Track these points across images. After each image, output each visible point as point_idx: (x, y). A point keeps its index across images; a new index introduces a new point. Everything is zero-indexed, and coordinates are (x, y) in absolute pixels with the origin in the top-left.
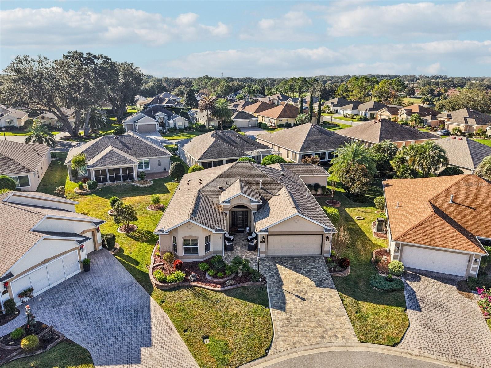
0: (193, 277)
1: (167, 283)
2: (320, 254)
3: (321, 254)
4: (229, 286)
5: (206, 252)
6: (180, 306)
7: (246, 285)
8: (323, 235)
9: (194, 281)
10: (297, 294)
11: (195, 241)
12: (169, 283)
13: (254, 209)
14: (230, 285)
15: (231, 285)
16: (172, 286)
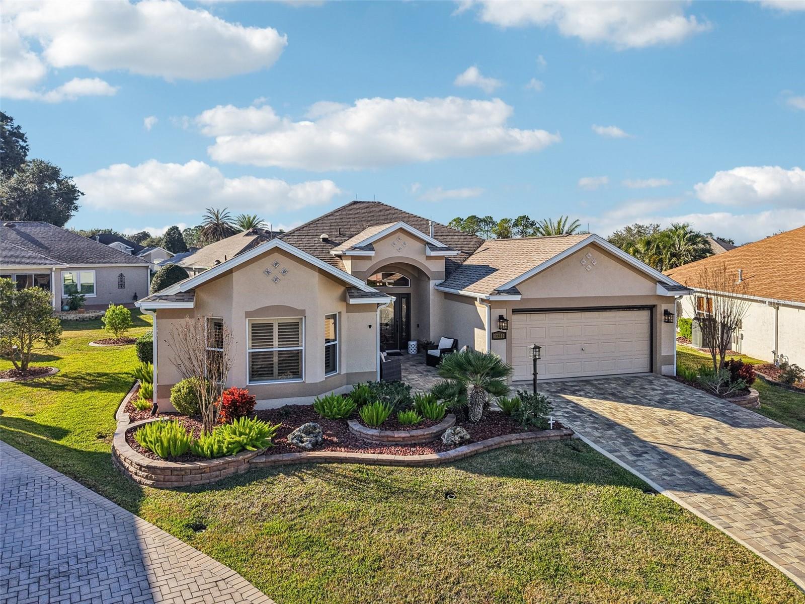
0: (307, 432)
1: (201, 457)
2: (648, 369)
3: (651, 371)
4: (456, 446)
5: (326, 373)
6: (291, 528)
7: (513, 443)
8: (651, 308)
9: (316, 446)
10: (701, 447)
11: (291, 331)
12: (213, 456)
13: (437, 275)
14: (461, 444)
15: (465, 441)
16: (225, 468)
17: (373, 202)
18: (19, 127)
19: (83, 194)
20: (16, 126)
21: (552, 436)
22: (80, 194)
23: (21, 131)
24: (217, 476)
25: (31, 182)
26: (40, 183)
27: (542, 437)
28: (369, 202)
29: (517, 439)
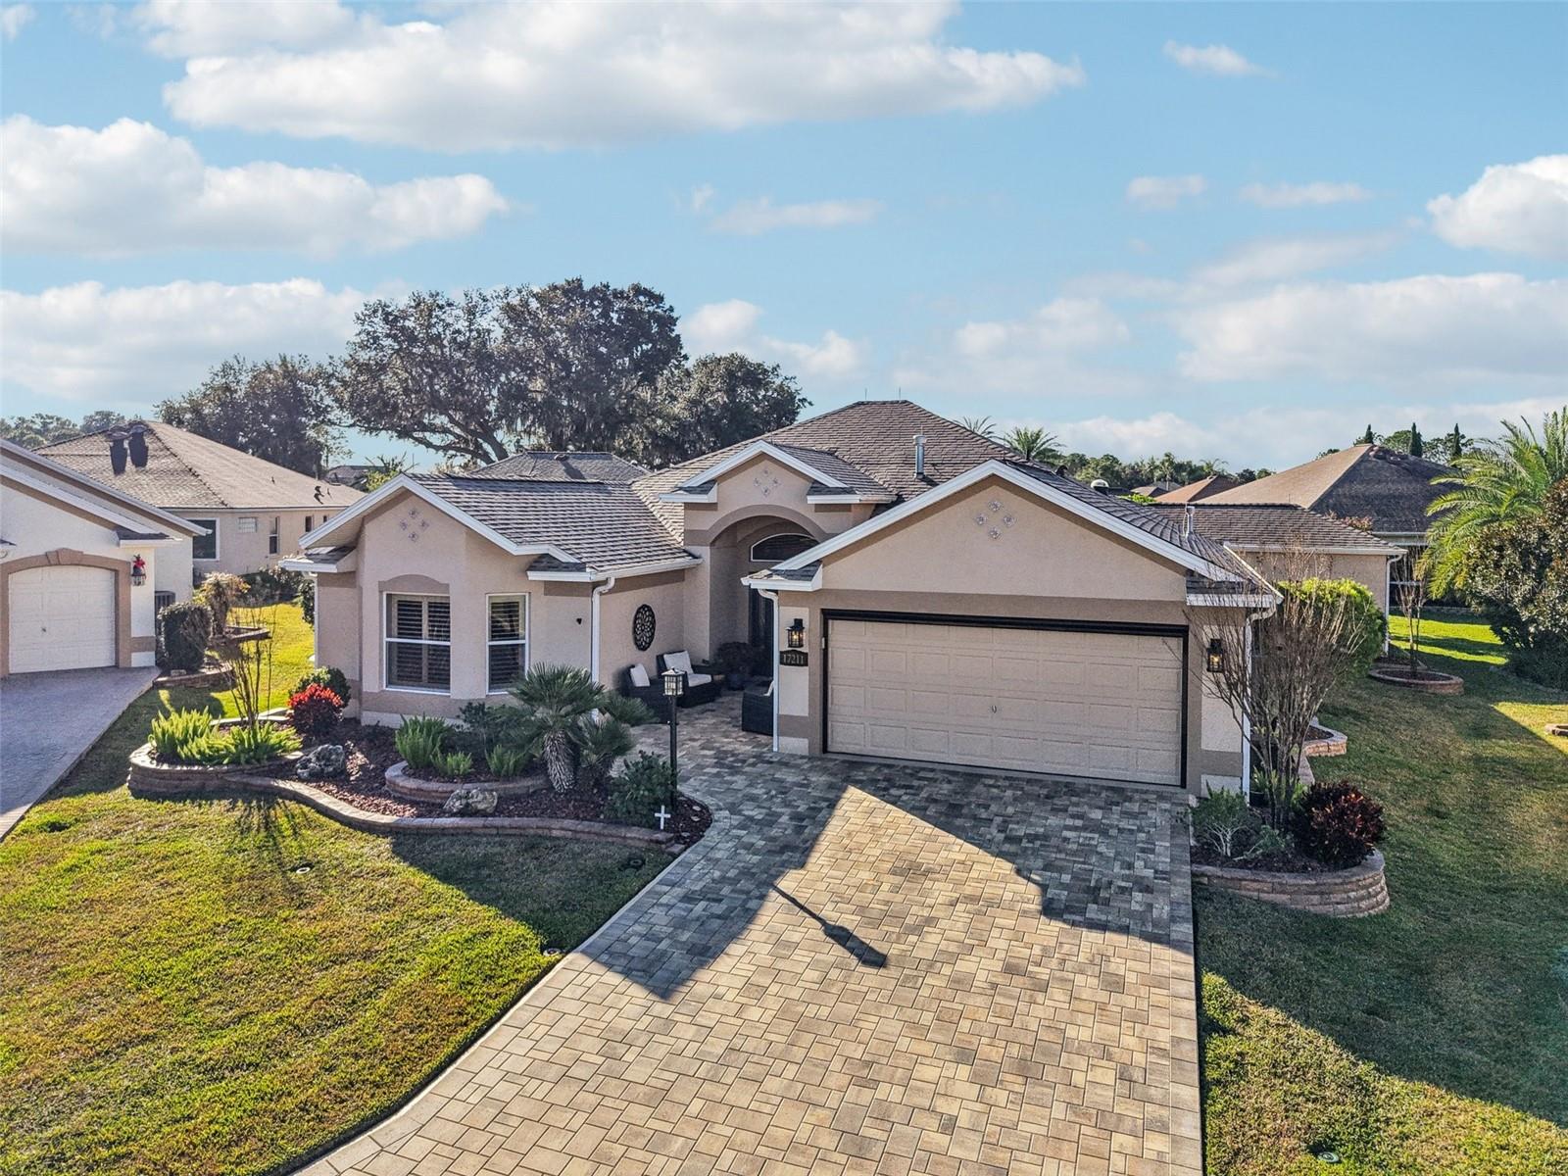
0: (319, 757)
2: (1174, 778)
3: (1183, 785)
5: (493, 687)
7: (555, 833)
10: (848, 921)
11: (441, 612)
15: (466, 812)
16: (188, 779)
17: (892, 403)
18: (671, 309)
19: (810, 403)
20: (667, 307)
21: (631, 838)
22: (806, 404)
23: (675, 315)
24: (177, 787)
25: (719, 390)
26: (731, 391)
27: (611, 836)
28: (884, 403)
29: (562, 829)
